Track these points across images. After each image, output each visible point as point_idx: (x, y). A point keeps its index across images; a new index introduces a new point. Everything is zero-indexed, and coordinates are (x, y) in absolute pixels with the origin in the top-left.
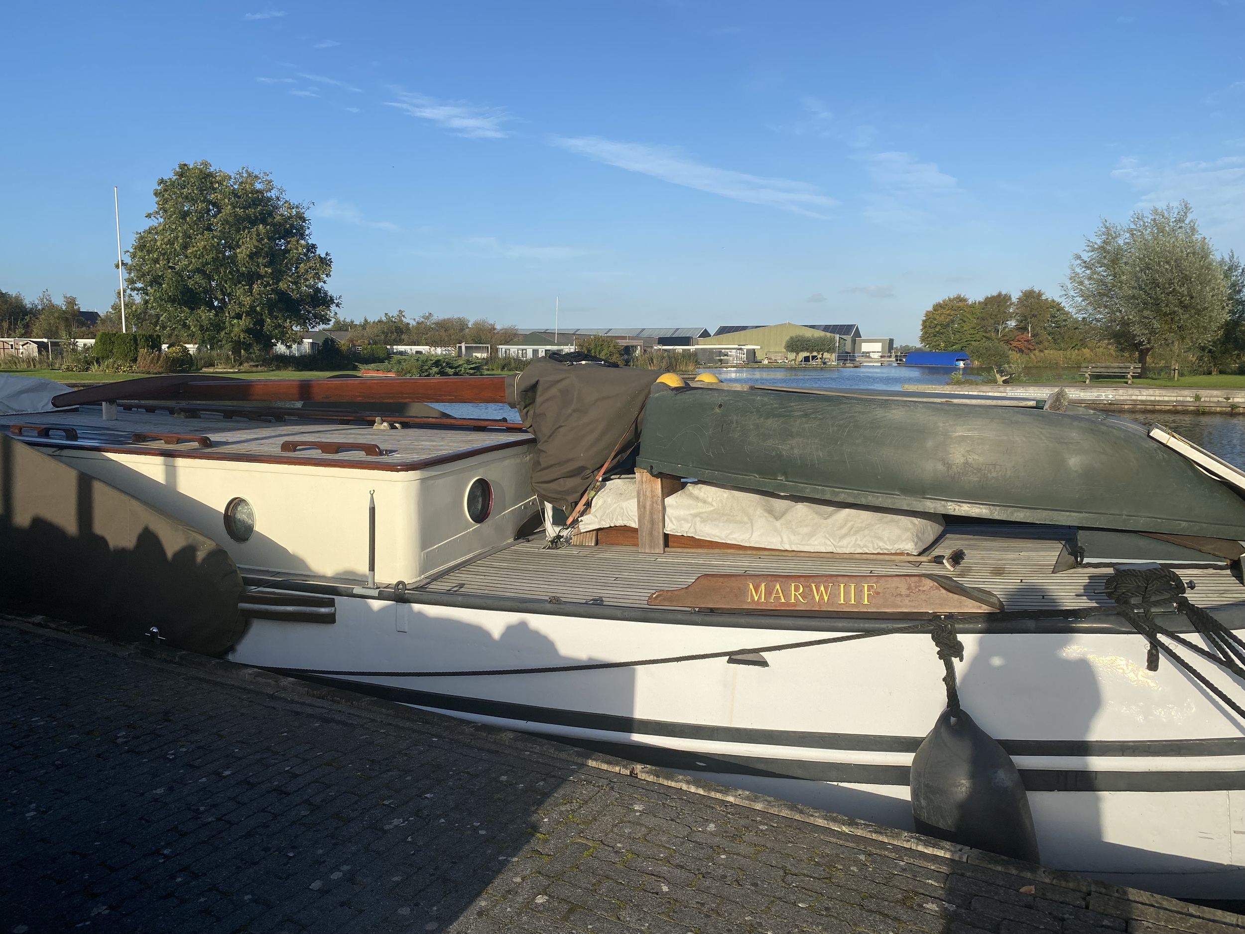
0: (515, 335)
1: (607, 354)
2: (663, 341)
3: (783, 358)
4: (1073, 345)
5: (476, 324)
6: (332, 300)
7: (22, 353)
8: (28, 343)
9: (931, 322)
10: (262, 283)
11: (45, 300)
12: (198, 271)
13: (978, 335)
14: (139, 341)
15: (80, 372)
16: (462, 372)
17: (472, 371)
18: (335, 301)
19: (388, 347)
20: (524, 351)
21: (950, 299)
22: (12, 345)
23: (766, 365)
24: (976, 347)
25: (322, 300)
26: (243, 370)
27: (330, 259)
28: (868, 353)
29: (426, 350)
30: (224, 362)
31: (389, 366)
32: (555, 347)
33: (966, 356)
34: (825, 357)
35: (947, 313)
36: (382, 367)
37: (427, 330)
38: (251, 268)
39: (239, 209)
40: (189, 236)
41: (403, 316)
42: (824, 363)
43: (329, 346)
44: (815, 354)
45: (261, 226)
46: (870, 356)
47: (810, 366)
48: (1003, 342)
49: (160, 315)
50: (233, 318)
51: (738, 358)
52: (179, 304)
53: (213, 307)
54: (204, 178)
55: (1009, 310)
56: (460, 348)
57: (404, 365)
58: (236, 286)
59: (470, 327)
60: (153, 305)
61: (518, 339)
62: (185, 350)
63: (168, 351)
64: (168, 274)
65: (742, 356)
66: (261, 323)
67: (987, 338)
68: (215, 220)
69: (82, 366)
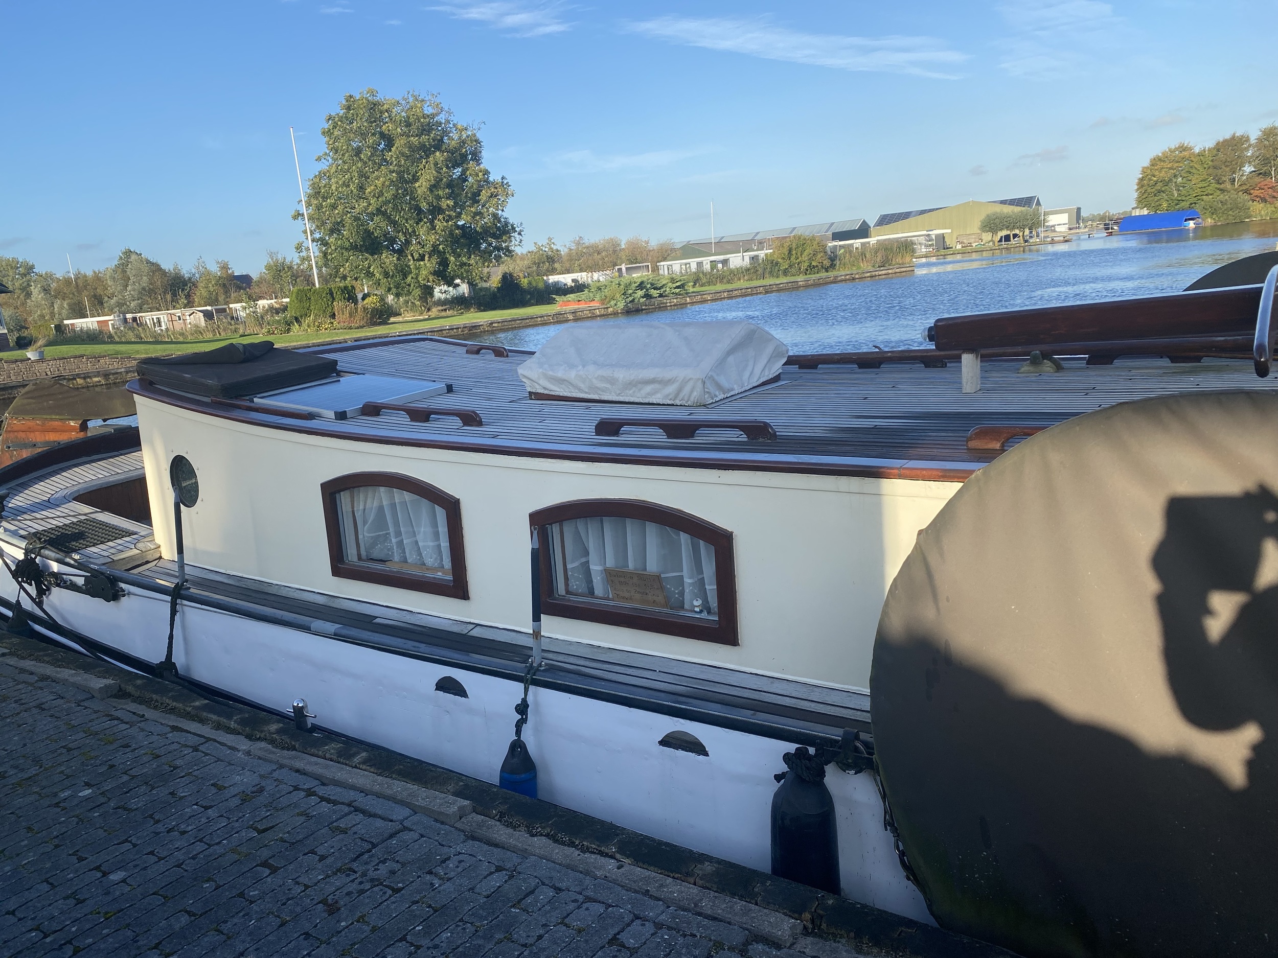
0: (673, 250)
1: (811, 254)
2: (838, 236)
3: (977, 240)
5: (630, 243)
6: (513, 229)
7: (190, 323)
8: (194, 312)
9: (1150, 180)
10: (444, 218)
11: (201, 268)
12: (378, 211)
13: (1211, 188)
14: (335, 294)
15: (281, 334)
16: (666, 293)
17: (678, 290)
18: (517, 229)
19: (545, 278)
20: (688, 266)
21: (1170, 150)
22: (179, 317)
23: (959, 250)
24: (1209, 202)
25: (504, 230)
26: (433, 316)
27: (507, 183)
28: (1054, 226)
29: (583, 277)
30: (411, 310)
31: (591, 295)
32: (721, 257)
33: (1197, 213)
34: (1025, 234)
35: (1169, 166)
36: (583, 297)
37: (580, 255)
38: (432, 203)
39: (413, 138)
40: (365, 175)
41: (553, 243)
42: (1026, 241)
43: (508, 281)
44: (1017, 231)
45: (438, 153)
46: (1056, 229)
47: (1013, 246)
48: (1242, 193)
49: (340, 265)
50: (417, 260)
51: (926, 246)
52: (361, 251)
53: (394, 251)
54: (371, 108)
55: (1245, 153)
56: (620, 270)
57: (606, 292)
58: (417, 223)
59: (623, 247)
60: (333, 256)
61: (676, 254)
62: (382, 299)
63: (365, 302)
64: (348, 219)
65: (930, 243)
66: (444, 263)
67: (1221, 190)
68: (390, 153)
69: (283, 327)
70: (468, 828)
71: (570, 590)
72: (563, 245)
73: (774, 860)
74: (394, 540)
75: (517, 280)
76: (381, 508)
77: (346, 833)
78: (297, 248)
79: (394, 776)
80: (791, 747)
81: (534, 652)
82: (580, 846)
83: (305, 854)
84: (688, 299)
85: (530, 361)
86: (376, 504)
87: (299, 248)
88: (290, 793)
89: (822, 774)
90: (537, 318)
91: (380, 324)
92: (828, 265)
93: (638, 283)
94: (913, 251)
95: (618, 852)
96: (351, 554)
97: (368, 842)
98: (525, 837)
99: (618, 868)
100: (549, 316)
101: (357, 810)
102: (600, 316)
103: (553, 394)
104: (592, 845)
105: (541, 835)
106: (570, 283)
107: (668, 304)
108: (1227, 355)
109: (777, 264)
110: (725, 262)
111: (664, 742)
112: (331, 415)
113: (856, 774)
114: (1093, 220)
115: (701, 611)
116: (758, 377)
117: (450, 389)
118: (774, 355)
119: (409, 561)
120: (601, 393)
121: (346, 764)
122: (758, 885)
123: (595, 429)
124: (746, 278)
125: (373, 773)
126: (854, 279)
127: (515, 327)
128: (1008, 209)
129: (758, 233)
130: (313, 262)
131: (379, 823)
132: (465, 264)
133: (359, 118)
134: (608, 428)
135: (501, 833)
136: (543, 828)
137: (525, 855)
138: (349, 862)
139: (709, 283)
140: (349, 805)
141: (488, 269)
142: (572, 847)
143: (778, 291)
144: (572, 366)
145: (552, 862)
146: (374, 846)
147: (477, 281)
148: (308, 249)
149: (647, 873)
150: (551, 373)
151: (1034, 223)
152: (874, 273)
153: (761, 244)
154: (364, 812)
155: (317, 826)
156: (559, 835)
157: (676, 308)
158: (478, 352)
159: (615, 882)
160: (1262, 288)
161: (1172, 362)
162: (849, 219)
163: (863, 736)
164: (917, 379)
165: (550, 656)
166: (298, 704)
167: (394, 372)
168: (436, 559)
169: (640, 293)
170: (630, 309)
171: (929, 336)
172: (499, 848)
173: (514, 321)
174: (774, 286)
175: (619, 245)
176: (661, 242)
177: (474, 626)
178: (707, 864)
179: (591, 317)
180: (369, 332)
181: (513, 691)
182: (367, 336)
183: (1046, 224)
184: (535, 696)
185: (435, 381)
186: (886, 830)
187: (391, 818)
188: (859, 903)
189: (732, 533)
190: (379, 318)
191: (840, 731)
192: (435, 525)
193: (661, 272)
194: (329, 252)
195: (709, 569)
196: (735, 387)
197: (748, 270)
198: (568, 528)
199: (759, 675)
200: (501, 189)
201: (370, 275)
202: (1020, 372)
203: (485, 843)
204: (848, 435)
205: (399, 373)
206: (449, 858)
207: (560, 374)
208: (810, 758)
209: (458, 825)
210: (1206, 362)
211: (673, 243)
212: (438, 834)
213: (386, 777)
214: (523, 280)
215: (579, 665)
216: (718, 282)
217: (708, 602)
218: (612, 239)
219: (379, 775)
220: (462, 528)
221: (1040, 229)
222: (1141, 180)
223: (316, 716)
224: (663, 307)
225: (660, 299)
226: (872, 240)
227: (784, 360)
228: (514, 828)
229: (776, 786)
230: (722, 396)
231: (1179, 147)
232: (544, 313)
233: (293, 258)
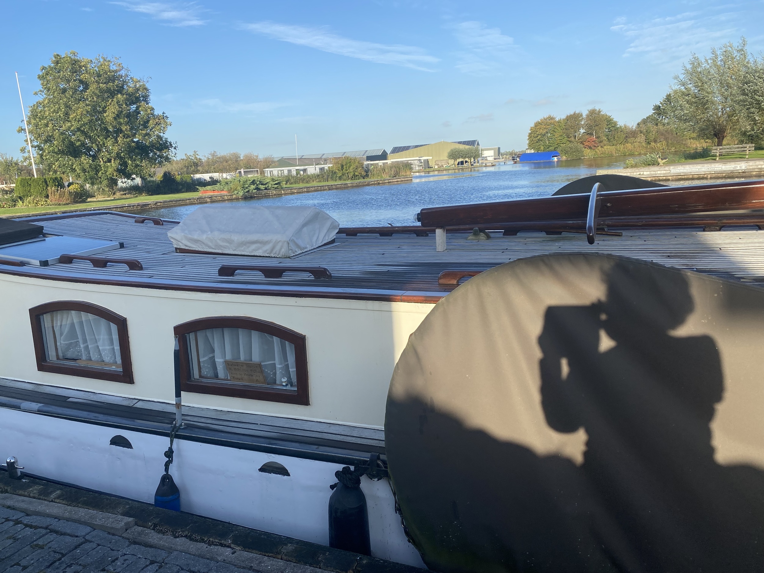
0: (273, 162)
1: (354, 168)
2: (370, 158)
3: (446, 163)
4: (621, 142)
5: (246, 156)
6: (171, 145)
9: (535, 134)
10: (124, 136)
12: (79, 130)
13: (564, 140)
14: (48, 182)
15: (9, 208)
16: (269, 187)
17: (276, 186)
18: (173, 145)
19: (192, 176)
20: (282, 172)
23: (437, 169)
24: (564, 147)
25: (164, 146)
26: (117, 198)
27: (167, 116)
28: (486, 157)
29: (216, 176)
30: (102, 194)
31: (222, 187)
32: (302, 168)
33: (558, 153)
34: (471, 161)
35: (544, 127)
36: (217, 188)
37: (214, 162)
38: (116, 126)
39: (102, 85)
40: (69, 106)
41: (197, 154)
42: (472, 165)
43: (167, 177)
44: (467, 159)
45: (119, 96)
46: (488, 159)
47: (465, 167)
48: (579, 143)
49: (52, 164)
50: (106, 162)
51: (419, 166)
52: (67, 155)
53: (90, 155)
54: (73, 64)
55: (581, 122)
56: (240, 172)
57: (232, 185)
58: (106, 139)
59: (242, 158)
60: (47, 157)
61: (275, 164)
62: (82, 186)
63: (70, 188)
64: (56, 134)
65: (421, 164)
66: (125, 164)
67: (569, 141)
68: (86, 93)
69: (11, 203)
70: (131, 537)
71: (202, 375)
72: (204, 155)
73: (331, 538)
74: (82, 346)
75: (173, 176)
76: (73, 325)
77: (43, 548)
78: (21, 150)
79: (80, 505)
80: (340, 467)
81: (177, 417)
82: (207, 542)
83: (11, 567)
84: (283, 191)
85: (177, 228)
86: (69, 322)
87: (23, 150)
88: (2, 523)
89: (359, 482)
90: (186, 200)
91: (81, 202)
92: (365, 174)
93: (252, 181)
94: (411, 169)
95: (232, 543)
96: (52, 355)
97: (59, 553)
98: (170, 539)
99: (233, 553)
100: (194, 199)
101: (52, 531)
102: (228, 200)
103: (192, 249)
104: (215, 540)
105: (182, 536)
106: (208, 179)
107: (271, 194)
108: (574, 231)
109: (335, 173)
110: (305, 170)
111: (262, 470)
112: (38, 263)
113: (378, 480)
114: (506, 155)
115: (287, 385)
116: (321, 240)
117: (122, 246)
118: (331, 228)
119: (93, 359)
120: (223, 249)
121: (45, 500)
122: (321, 555)
123: (219, 272)
124: (317, 180)
125: (65, 504)
126: (379, 184)
127: (172, 206)
128: (462, 147)
129: (324, 154)
130: (32, 161)
131: (68, 539)
132: (139, 166)
133: (64, 69)
134: (227, 271)
135: (153, 537)
136: (183, 532)
137: (171, 551)
138: (45, 569)
139: (295, 183)
140: (46, 528)
141: (154, 169)
142: (202, 543)
143: (337, 189)
144: (203, 232)
145: (190, 554)
146: (63, 555)
147: (147, 177)
148: (29, 152)
149: (251, 555)
150: (190, 236)
151: (476, 155)
152: (390, 181)
153: (326, 161)
154: (56, 532)
155: (21, 545)
156: (194, 535)
157: (275, 196)
158: (142, 222)
159: (230, 563)
160: (590, 195)
161: (547, 235)
162: (376, 149)
163: (382, 457)
164: (412, 243)
165: (188, 418)
166: (10, 460)
167: (84, 235)
168: (111, 357)
169: (253, 187)
170: (247, 196)
171: (418, 218)
172: (153, 548)
173: (171, 201)
174: (334, 186)
175: (239, 157)
176: (266, 157)
177: (137, 401)
178: (289, 545)
179: (221, 200)
180: (73, 207)
181: (164, 442)
182: (71, 210)
183: (483, 156)
184: (178, 445)
185: (111, 241)
186: (396, 513)
187: (76, 535)
188: (382, 560)
189: (305, 336)
190: (80, 198)
191: (369, 455)
192: (110, 334)
193: (266, 175)
194: (44, 154)
195: (291, 359)
196: (308, 246)
197: (318, 176)
198: (201, 335)
199: (322, 422)
200: (162, 120)
201: (73, 170)
202: (468, 239)
203: (143, 545)
204: (373, 276)
205: (87, 235)
206: (117, 559)
207: (195, 237)
208: (351, 473)
209: (124, 535)
210: (564, 234)
211: (273, 158)
212: (110, 543)
213: (74, 506)
214: (177, 176)
215: (208, 424)
216: (301, 182)
217: (291, 379)
218: (234, 153)
219: (69, 506)
220: (128, 337)
221: (479, 159)
222: (530, 134)
223: (24, 468)
224: (267, 196)
225: (265, 191)
226: (389, 161)
227: (337, 231)
228: (164, 533)
229: (331, 492)
230: (300, 252)
231: (549, 117)
232: (191, 197)
233: (18, 157)
